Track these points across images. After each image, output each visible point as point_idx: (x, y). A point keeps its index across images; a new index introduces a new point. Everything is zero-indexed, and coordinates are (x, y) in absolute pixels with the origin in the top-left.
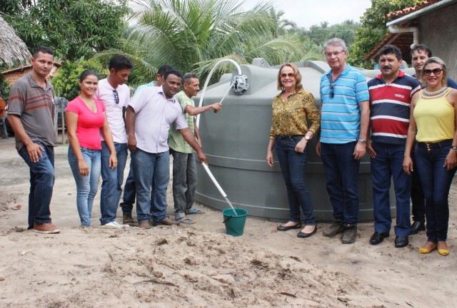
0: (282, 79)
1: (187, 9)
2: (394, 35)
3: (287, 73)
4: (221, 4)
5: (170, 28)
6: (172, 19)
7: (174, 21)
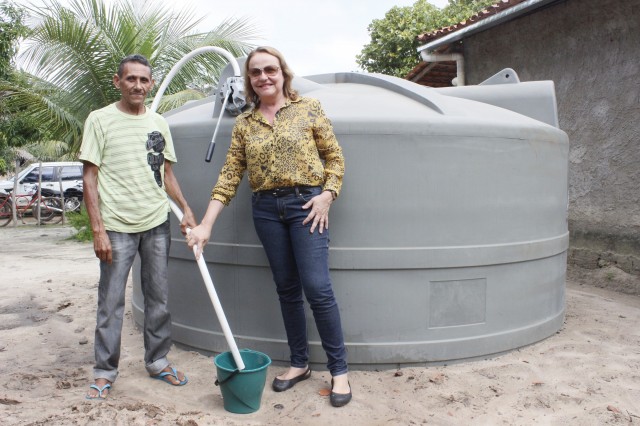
0: (254, 80)
1: (116, 27)
2: (429, 63)
3: (261, 67)
4: (169, 22)
5: (89, 49)
6: (91, 37)
7: (94, 40)
